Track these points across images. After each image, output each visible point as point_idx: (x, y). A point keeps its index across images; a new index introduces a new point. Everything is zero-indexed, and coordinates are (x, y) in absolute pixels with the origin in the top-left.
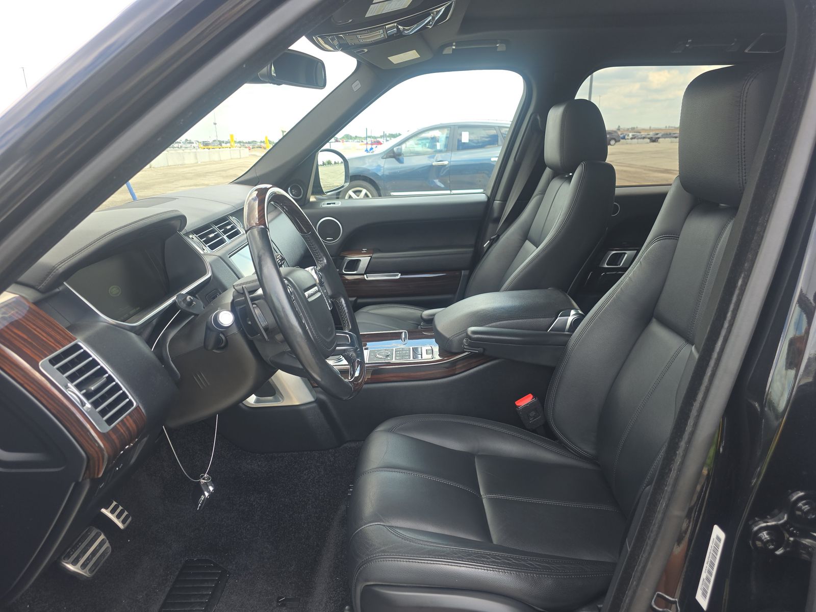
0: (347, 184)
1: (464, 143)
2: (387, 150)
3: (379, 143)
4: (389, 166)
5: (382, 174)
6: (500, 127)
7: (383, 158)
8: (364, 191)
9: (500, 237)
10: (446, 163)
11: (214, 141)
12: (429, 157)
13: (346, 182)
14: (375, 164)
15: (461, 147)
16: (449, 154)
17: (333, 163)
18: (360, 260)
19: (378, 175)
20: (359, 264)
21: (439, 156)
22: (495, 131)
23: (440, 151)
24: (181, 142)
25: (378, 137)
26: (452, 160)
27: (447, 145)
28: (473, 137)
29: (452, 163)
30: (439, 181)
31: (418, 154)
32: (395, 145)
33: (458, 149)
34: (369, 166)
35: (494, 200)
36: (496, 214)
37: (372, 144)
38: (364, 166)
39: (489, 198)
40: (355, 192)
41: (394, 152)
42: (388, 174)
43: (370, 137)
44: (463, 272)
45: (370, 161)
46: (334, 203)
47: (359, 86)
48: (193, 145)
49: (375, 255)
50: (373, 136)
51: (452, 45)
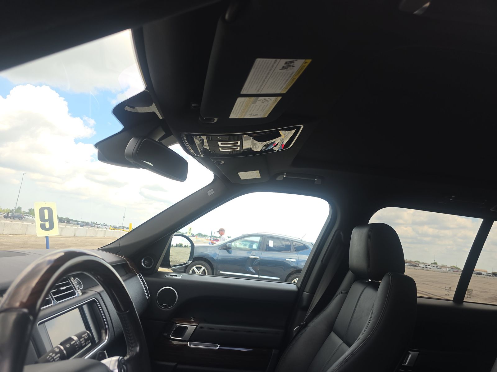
0: (190, 262)
1: (270, 247)
2: (222, 244)
3: (218, 240)
4: (222, 254)
5: (217, 258)
6: (293, 241)
7: (219, 249)
8: (203, 268)
9: (309, 325)
10: (258, 257)
11: (120, 226)
12: (248, 253)
13: (189, 260)
14: (213, 252)
15: (268, 249)
16: (260, 252)
17: (184, 246)
18: (187, 328)
19: (214, 259)
20: (186, 331)
21: (254, 253)
22: (289, 243)
23: (255, 250)
24: (100, 224)
25: (218, 237)
26: (262, 256)
27: (260, 247)
28: (275, 244)
29: (262, 258)
30: (252, 268)
31: (240, 249)
32: (227, 242)
33: (266, 250)
34: (209, 252)
35: (304, 291)
36: (304, 303)
37: (214, 240)
38: (206, 252)
39: (299, 289)
40: (197, 268)
41: (226, 246)
42: (220, 259)
43: (213, 236)
44: (273, 350)
45: (211, 249)
46: (176, 276)
47: (213, 192)
48: (107, 227)
49: (200, 325)
50: (215, 236)
51: (284, 175)
